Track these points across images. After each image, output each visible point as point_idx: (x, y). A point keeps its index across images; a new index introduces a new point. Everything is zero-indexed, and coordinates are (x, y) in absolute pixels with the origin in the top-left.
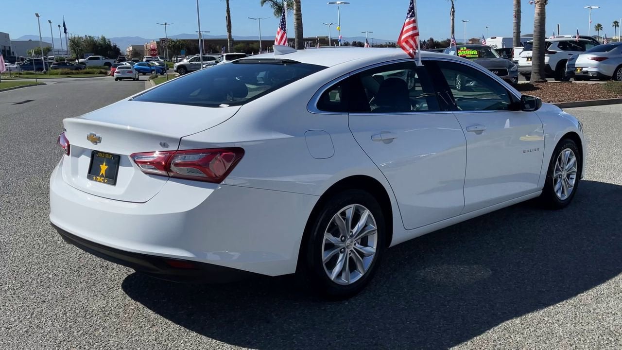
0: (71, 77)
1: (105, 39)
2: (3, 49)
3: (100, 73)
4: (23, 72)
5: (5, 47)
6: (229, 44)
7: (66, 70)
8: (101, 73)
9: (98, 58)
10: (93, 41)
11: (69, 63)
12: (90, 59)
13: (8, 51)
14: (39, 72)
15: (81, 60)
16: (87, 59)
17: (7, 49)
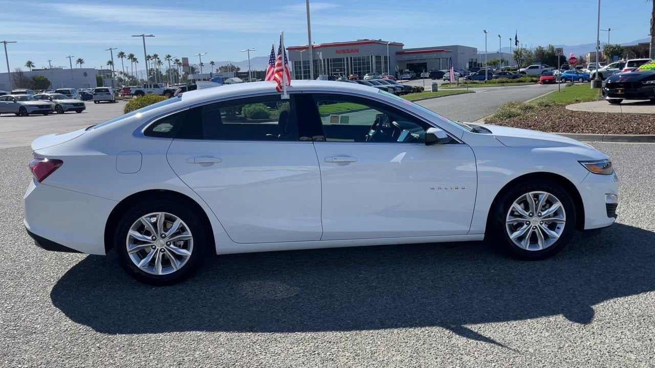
0: (504, 86)
1: (553, 48)
2: (471, 61)
3: (530, 82)
4: (469, 81)
5: (472, 59)
6: (650, 48)
7: (504, 79)
8: (532, 81)
9: (537, 67)
10: (542, 50)
11: (509, 73)
12: (531, 68)
13: (474, 63)
14: (482, 82)
15: (521, 70)
16: (528, 68)
17: (474, 61)
